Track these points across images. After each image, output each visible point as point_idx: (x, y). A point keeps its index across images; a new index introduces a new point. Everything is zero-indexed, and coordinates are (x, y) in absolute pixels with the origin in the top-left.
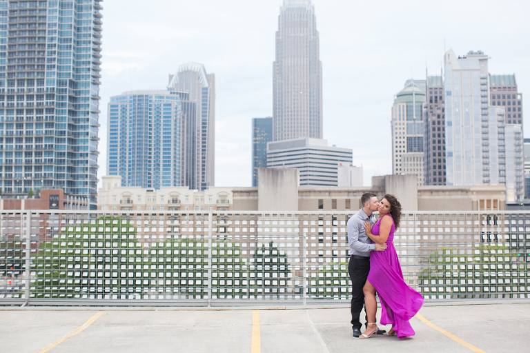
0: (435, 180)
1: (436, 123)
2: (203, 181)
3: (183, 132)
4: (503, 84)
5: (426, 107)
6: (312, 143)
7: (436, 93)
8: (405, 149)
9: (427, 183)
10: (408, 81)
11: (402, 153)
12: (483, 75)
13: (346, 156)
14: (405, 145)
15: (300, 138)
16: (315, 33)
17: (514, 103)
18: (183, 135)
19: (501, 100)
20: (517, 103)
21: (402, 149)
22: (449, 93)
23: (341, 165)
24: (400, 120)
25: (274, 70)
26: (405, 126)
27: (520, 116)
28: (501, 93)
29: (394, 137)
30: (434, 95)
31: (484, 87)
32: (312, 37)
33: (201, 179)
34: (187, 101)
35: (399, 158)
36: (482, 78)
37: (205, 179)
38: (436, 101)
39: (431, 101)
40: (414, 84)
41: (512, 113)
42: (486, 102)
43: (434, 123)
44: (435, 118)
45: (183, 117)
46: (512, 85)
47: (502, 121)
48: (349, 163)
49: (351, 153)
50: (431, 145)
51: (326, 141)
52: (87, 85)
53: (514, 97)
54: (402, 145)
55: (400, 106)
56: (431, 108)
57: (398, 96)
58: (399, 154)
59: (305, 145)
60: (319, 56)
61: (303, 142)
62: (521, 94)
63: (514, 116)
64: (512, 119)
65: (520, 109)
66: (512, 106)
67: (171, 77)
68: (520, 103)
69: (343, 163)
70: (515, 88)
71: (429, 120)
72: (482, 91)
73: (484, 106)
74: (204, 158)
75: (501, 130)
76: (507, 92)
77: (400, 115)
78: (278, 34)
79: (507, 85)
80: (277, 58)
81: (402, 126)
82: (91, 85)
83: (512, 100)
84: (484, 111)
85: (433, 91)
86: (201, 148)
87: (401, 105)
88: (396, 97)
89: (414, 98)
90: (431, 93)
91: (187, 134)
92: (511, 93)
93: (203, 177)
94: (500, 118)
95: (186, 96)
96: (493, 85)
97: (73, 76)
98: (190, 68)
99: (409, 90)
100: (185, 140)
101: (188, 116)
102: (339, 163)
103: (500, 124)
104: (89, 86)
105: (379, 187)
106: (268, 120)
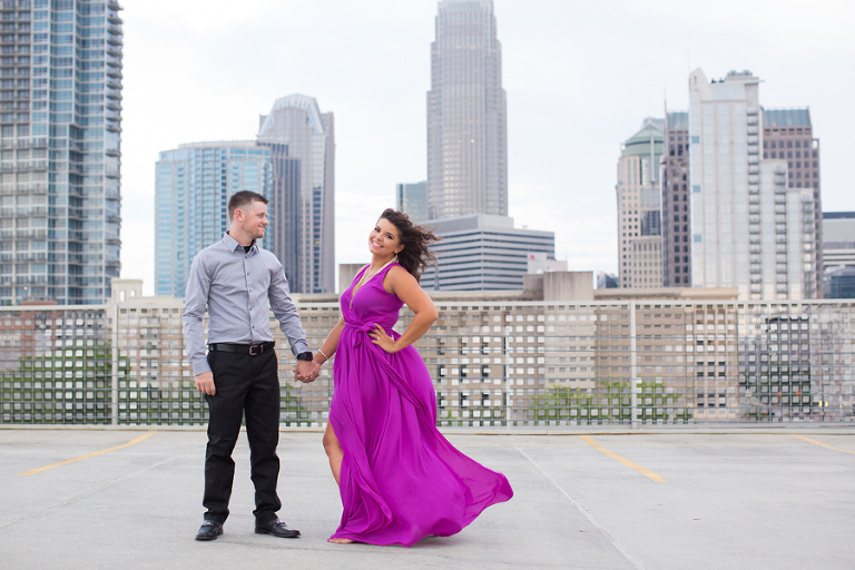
0: (677, 280)
1: (680, 188)
2: (316, 285)
3: (280, 206)
4: (790, 124)
5: (664, 163)
6: (488, 222)
7: (680, 139)
8: (639, 231)
9: (666, 284)
10: (646, 121)
11: (633, 237)
12: (751, 110)
13: (544, 243)
14: (639, 224)
15: (470, 216)
16: (495, 44)
17: (806, 155)
18: (280, 212)
19: (786, 150)
20: (810, 154)
21: (633, 231)
22: (696, 140)
23: (532, 257)
24: (629, 183)
25: (429, 104)
26: (638, 194)
27: (816, 175)
28: (787, 137)
29: (621, 212)
30: (676, 143)
31: (752, 129)
32: (490, 50)
33: (312, 282)
34: (284, 157)
35: (627, 246)
36: (749, 115)
37: (319, 283)
38: (680, 153)
39: (672, 153)
40: (654, 125)
41: (803, 170)
42: (756, 154)
43: (676, 188)
44: (678, 180)
45: (280, 184)
46: (804, 126)
47: (782, 184)
48: (544, 255)
49: (553, 238)
50: (671, 225)
51: (512, 219)
52: (99, 133)
53: (807, 144)
54: (633, 224)
55: (629, 161)
56: (672, 163)
57: (627, 145)
58: (627, 238)
59: (476, 227)
60: (500, 82)
61: (474, 222)
62: (817, 140)
63: (807, 176)
64: (803, 180)
65: (816, 165)
66: (802, 160)
67: (262, 118)
68: (815, 154)
69: (536, 254)
70: (809, 130)
71: (669, 183)
72: (750, 134)
73: (753, 159)
74: (316, 249)
75: (780, 198)
76: (795, 137)
77: (629, 176)
78: (434, 46)
79: (796, 126)
80: (433, 86)
81: (632, 194)
82: (105, 133)
83: (802, 150)
84: (753, 168)
85: (676, 136)
86: (312, 233)
87: (632, 159)
88: (624, 147)
89: (652, 148)
90: (672, 139)
91: (286, 210)
92: (803, 137)
93: (316, 280)
94: (779, 179)
95: (282, 148)
96: (774, 125)
97: (77, 118)
98: (292, 104)
99: (646, 134)
100: (283, 221)
101: (286, 181)
102: (529, 254)
103: (780, 189)
104: (102, 134)
105: (535, 292)
106: (421, 186)
